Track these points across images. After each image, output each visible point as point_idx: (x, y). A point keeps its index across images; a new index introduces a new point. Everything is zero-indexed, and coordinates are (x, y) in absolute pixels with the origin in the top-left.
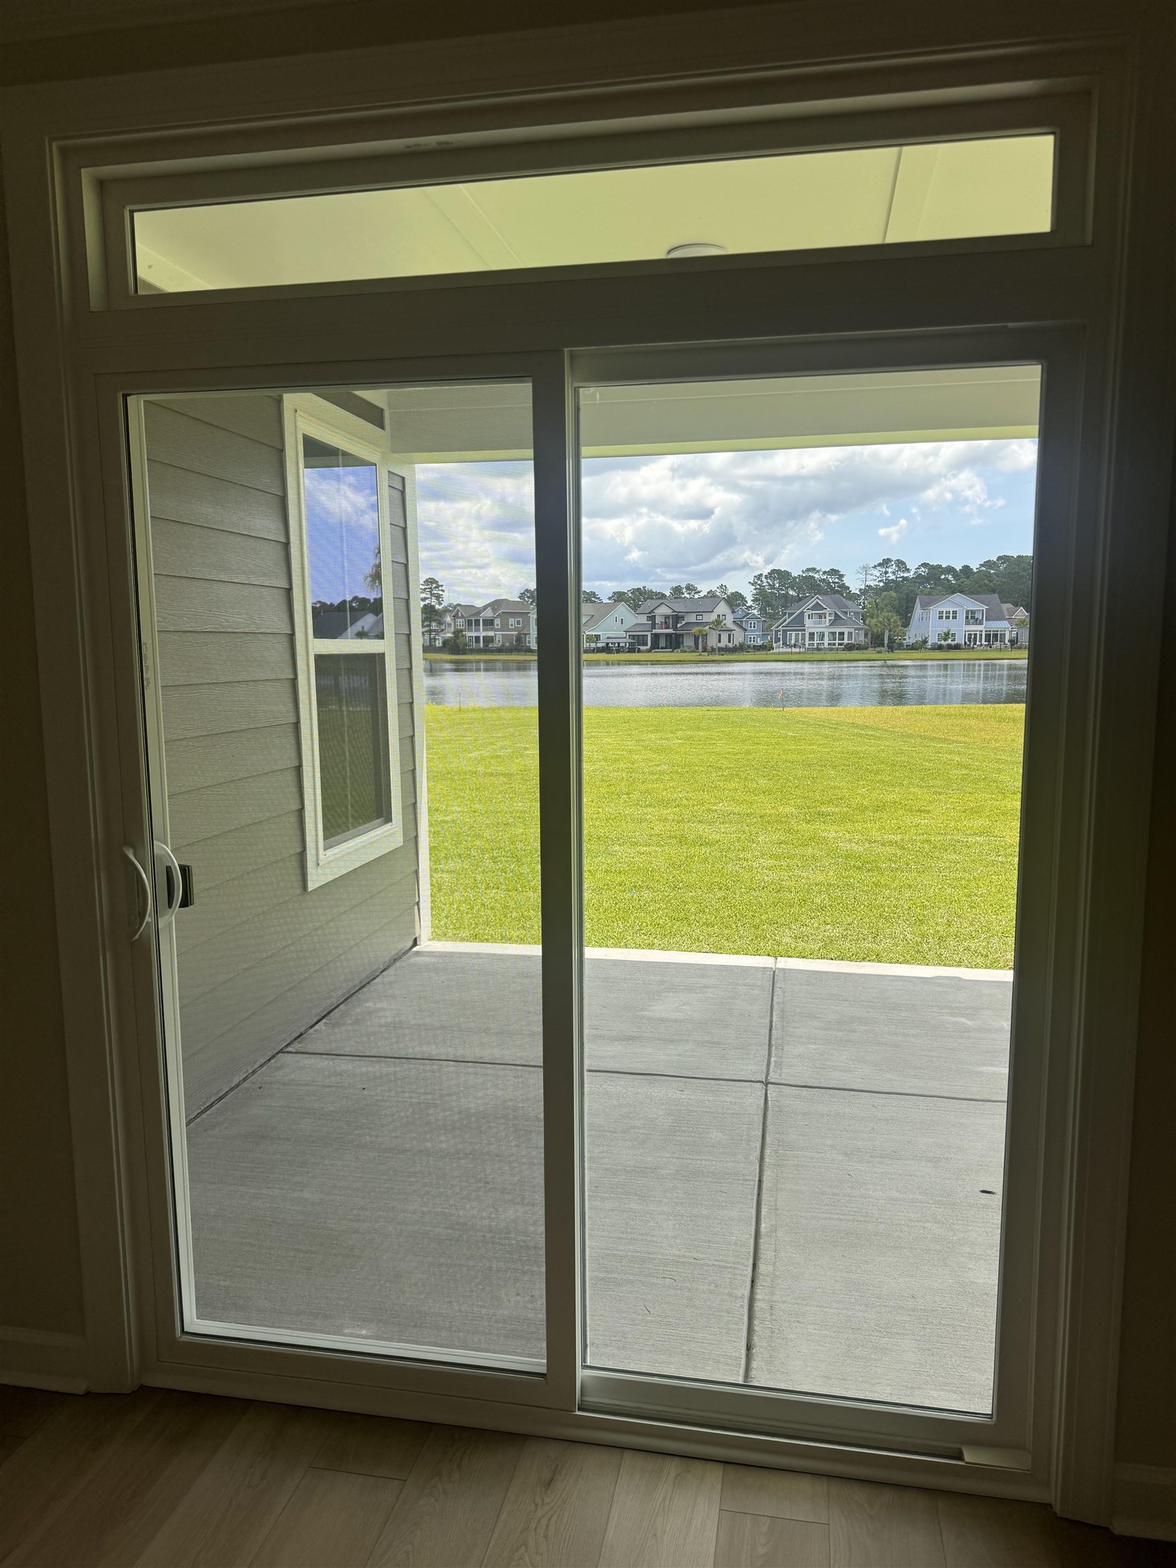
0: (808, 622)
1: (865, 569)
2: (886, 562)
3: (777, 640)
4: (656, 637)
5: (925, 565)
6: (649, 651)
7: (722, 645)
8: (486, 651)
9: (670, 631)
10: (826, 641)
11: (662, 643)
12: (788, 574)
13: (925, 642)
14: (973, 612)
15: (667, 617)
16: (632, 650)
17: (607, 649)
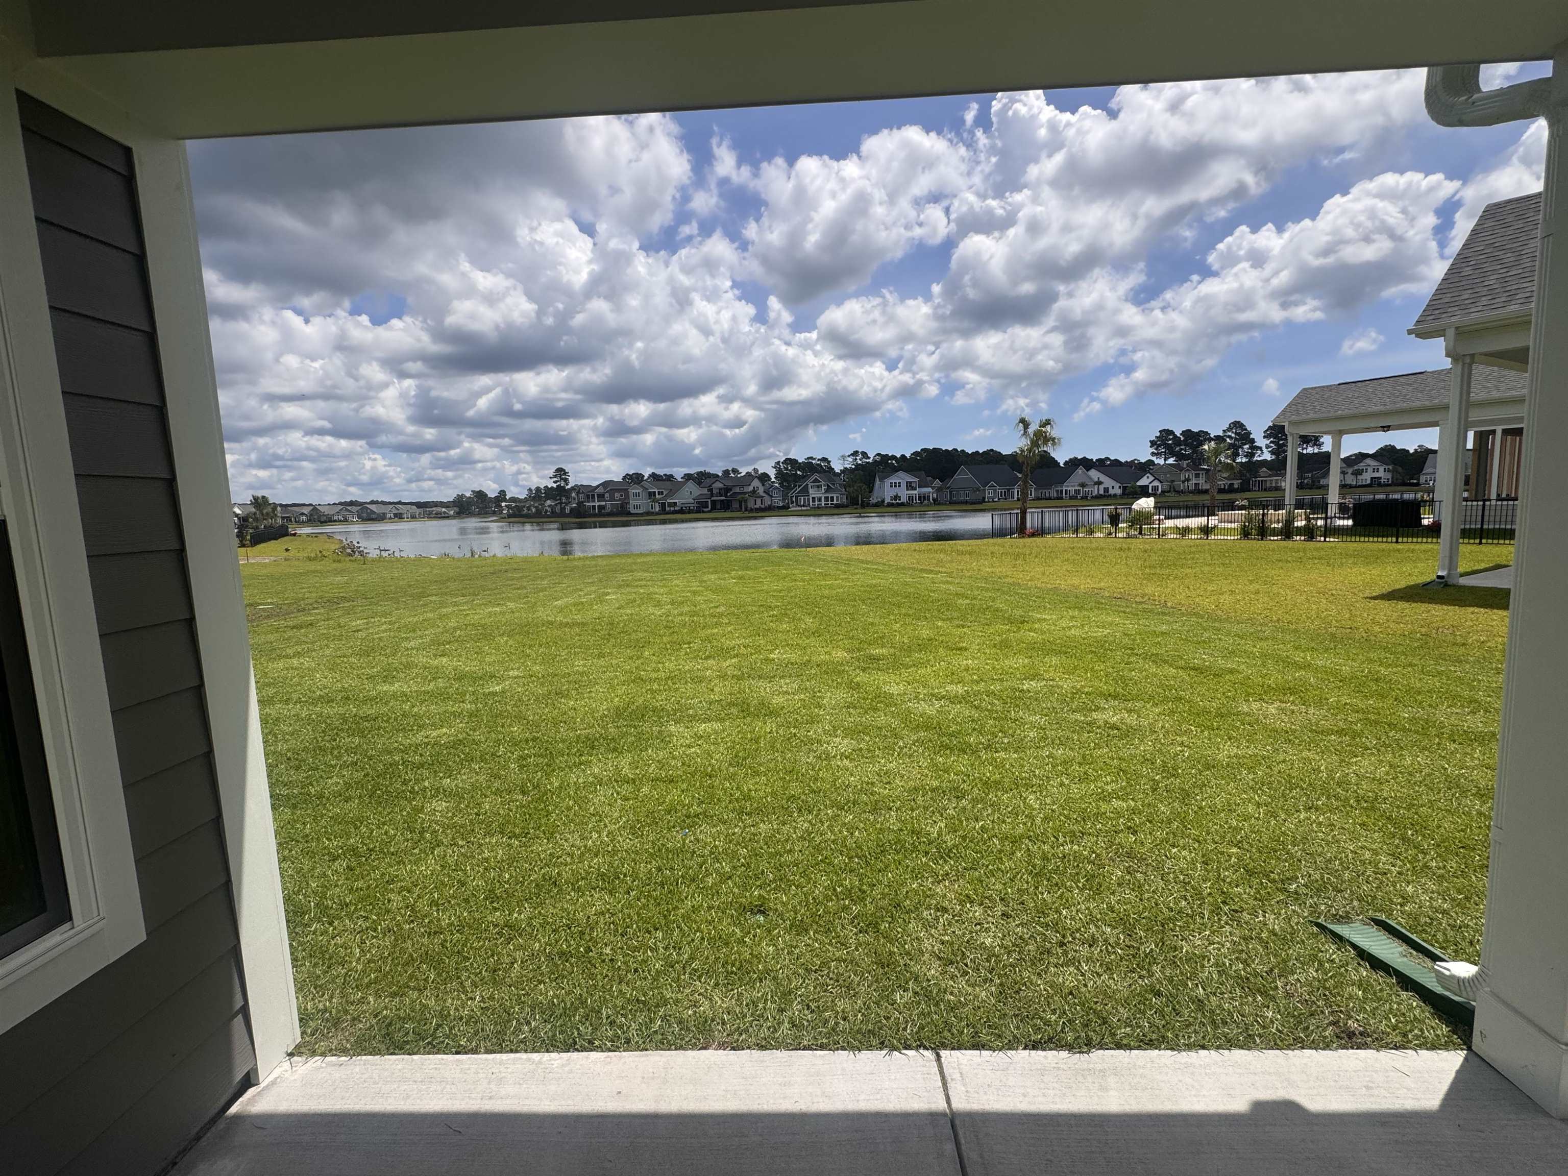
0: (811, 491)
1: (843, 457)
2: (855, 453)
3: (792, 502)
4: (714, 503)
5: (878, 454)
6: (709, 512)
7: (757, 506)
8: (600, 515)
9: (723, 498)
10: (823, 503)
11: (718, 506)
12: (795, 461)
13: (883, 501)
14: (911, 483)
15: (720, 489)
16: (698, 512)
17: (681, 511)
